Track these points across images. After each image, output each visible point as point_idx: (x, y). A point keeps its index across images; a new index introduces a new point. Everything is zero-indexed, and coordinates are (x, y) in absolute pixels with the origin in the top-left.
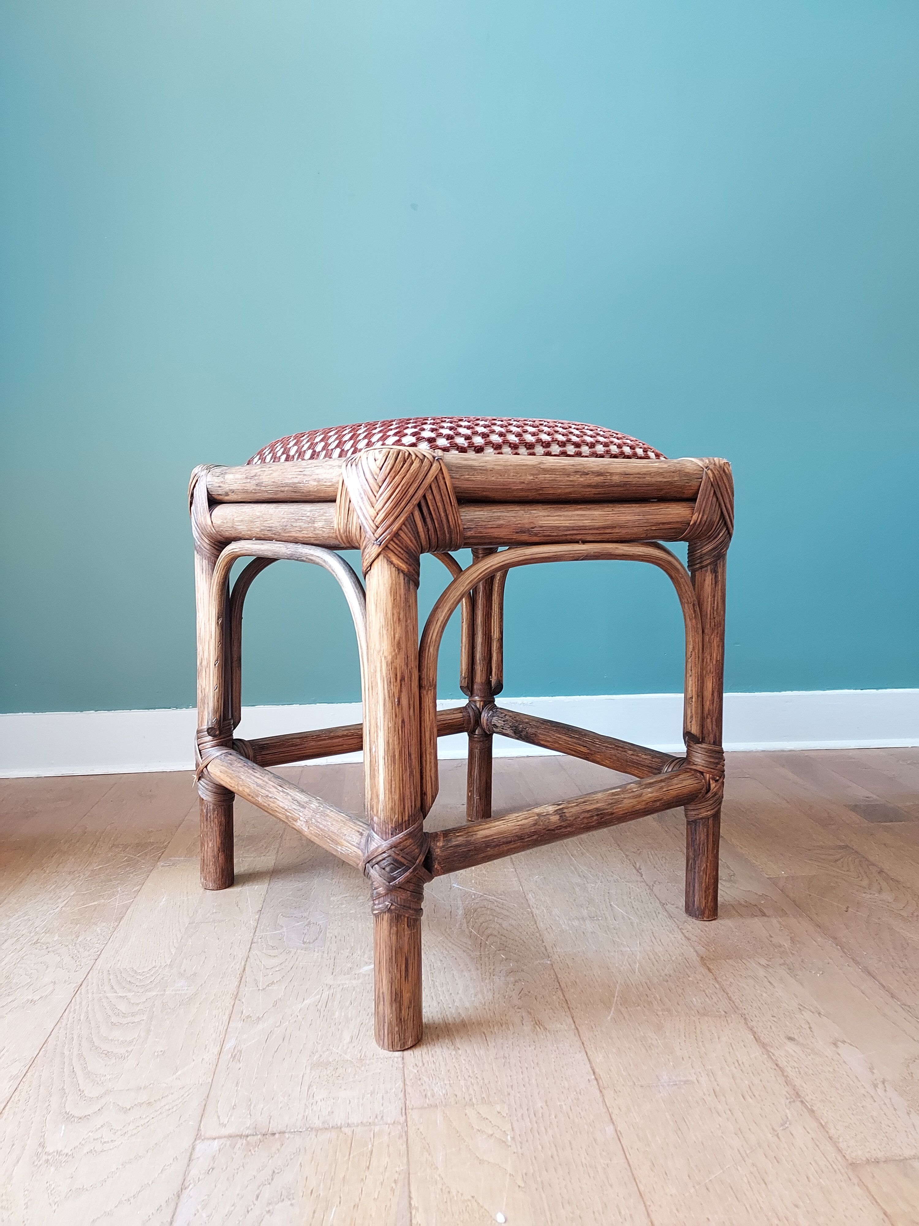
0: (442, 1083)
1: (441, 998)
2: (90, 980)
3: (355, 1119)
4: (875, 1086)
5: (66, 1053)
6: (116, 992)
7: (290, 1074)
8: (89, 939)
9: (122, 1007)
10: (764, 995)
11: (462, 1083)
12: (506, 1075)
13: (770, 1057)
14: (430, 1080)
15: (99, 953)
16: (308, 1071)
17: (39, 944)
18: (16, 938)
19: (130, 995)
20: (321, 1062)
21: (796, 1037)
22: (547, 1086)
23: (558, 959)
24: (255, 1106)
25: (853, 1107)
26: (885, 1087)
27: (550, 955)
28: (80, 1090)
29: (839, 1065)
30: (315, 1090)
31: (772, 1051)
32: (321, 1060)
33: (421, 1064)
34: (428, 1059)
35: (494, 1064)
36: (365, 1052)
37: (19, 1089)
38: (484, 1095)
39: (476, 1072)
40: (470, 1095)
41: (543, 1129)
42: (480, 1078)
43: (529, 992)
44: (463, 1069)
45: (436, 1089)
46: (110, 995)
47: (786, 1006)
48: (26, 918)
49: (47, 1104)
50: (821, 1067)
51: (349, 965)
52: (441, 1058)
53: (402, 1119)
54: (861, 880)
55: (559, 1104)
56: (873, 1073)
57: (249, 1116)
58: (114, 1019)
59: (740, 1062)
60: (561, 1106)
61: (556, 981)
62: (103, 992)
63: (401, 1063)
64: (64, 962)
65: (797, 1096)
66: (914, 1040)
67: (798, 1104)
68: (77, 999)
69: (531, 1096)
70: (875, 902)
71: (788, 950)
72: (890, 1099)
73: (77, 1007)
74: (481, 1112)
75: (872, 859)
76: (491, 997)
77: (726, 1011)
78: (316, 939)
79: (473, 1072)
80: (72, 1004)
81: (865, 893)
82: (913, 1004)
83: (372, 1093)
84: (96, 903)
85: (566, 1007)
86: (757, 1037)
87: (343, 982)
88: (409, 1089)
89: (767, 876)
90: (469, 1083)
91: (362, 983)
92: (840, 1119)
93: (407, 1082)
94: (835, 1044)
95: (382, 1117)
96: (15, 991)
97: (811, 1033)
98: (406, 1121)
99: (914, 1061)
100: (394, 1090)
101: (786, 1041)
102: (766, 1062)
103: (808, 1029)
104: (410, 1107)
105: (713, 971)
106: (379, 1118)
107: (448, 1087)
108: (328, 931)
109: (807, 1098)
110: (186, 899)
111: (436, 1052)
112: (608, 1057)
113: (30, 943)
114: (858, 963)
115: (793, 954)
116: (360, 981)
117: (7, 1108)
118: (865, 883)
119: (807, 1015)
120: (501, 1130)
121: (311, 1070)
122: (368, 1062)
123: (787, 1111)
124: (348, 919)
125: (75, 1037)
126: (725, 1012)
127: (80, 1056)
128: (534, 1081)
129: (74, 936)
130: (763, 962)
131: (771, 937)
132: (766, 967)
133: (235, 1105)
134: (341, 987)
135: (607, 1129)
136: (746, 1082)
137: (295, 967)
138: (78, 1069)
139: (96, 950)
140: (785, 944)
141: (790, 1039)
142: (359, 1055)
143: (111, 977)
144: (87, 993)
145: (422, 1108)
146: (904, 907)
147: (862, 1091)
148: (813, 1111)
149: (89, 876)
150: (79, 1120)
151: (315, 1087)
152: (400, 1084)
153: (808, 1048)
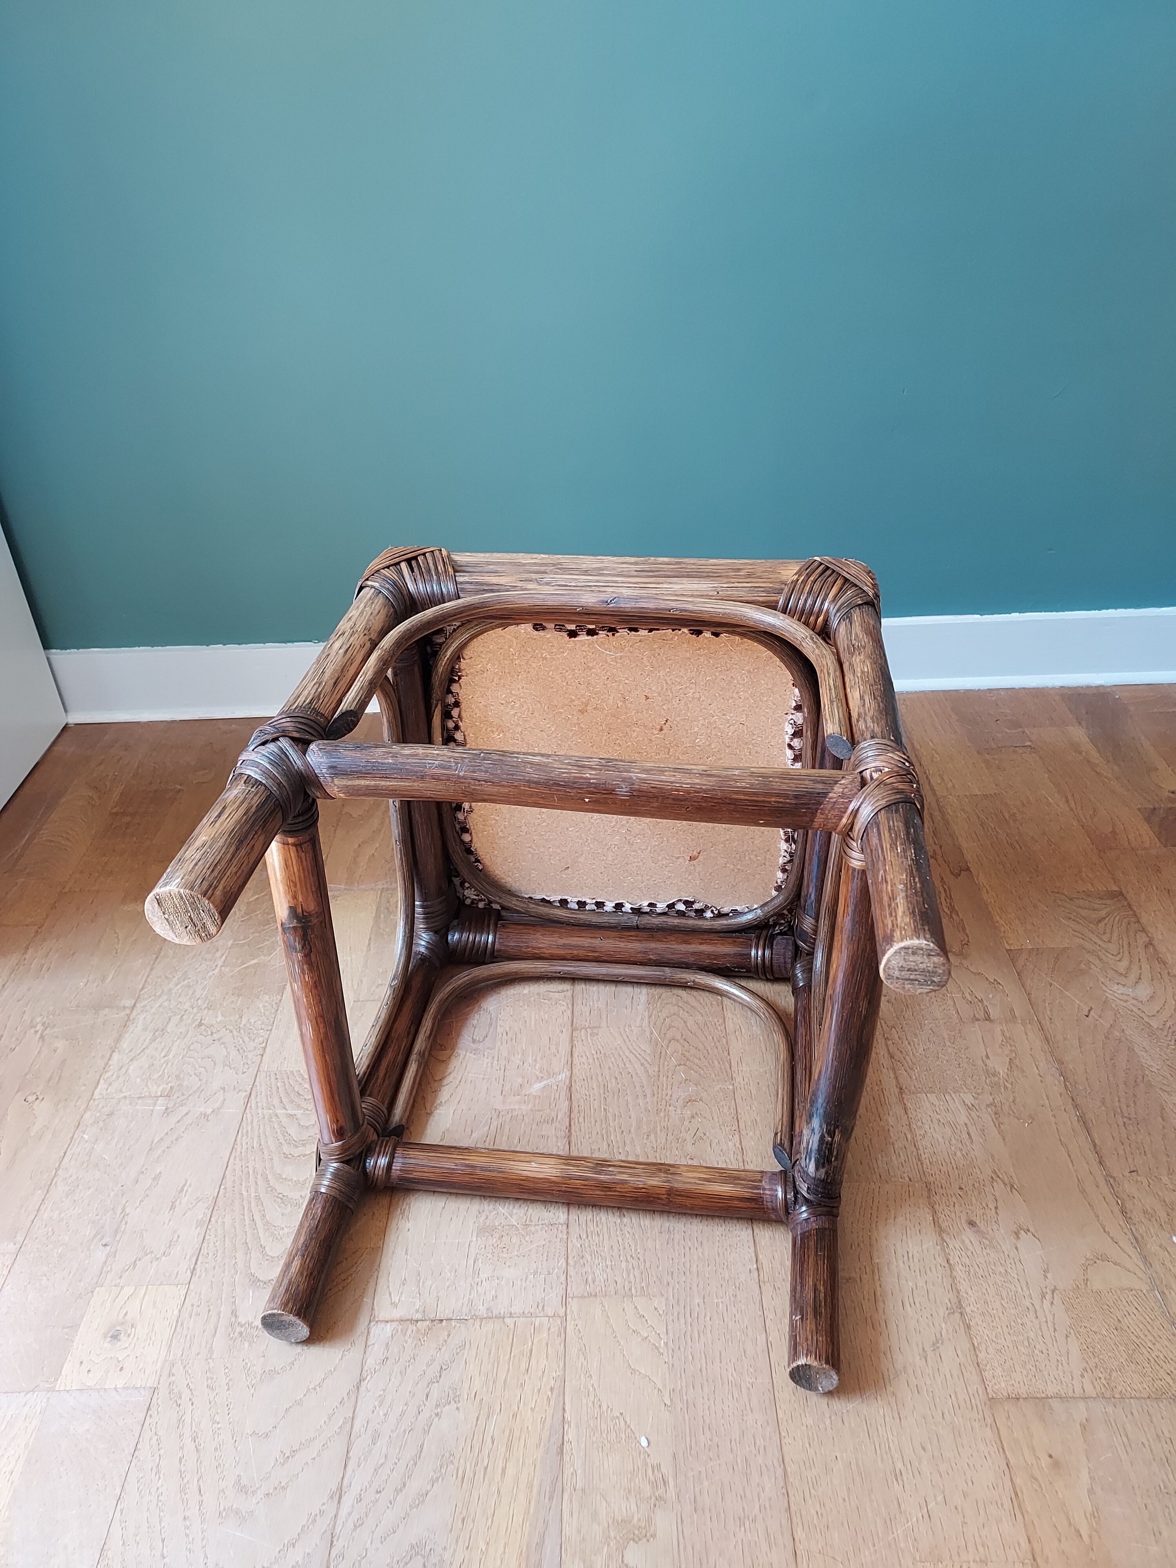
0: (604, 1264)
1: (612, 1138)
2: (258, 1086)
3: (517, 1309)
4: (1043, 1296)
5: (245, 1193)
6: (285, 1108)
7: (457, 1241)
8: (252, 1021)
9: (293, 1131)
10: (959, 1154)
11: (624, 1264)
12: (668, 1258)
13: (943, 1249)
14: (592, 1259)
15: (264, 1045)
16: (474, 1239)
17: (203, 1027)
18: (180, 1016)
19: (299, 1113)
20: (487, 1226)
21: (977, 1222)
22: (707, 1275)
23: (742, 1082)
24: (423, 1283)
25: (1013, 1324)
26: (1053, 1298)
27: (734, 1075)
28: (261, 1245)
29: (1013, 1264)
30: (480, 1265)
31: (947, 1240)
32: (488, 1224)
33: (584, 1237)
34: (592, 1229)
35: (657, 1241)
36: (531, 1215)
37: (206, 1238)
38: (643, 1285)
39: (639, 1250)
40: (630, 1282)
41: (696, 1334)
42: (642, 1260)
43: (705, 1134)
44: (627, 1246)
45: (597, 1272)
46: (280, 1112)
47: (979, 1172)
48: (186, 982)
49: (233, 1262)
50: (993, 1267)
51: (520, 1080)
52: (605, 1229)
53: (562, 1312)
54: (1119, 961)
55: (716, 1300)
56: (1046, 1277)
57: (418, 1295)
58: (286, 1149)
59: (910, 1256)
60: (717, 1304)
61: (735, 1117)
62: (272, 1108)
63: (565, 1232)
64: (231, 1058)
65: (958, 1307)
66: (1105, 1231)
67: (957, 1315)
68: (249, 1116)
69: (690, 1288)
70: (1126, 1001)
71: (1001, 1082)
72: (1054, 1315)
73: (249, 1128)
74: (638, 1307)
75: (1144, 920)
76: (664, 1140)
77: (911, 1177)
78: (486, 1036)
79: (636, 1250)
80: (244, 1124)
81: (1118, 984)
82: (1121, 1176)
83: (535, 1273)
84: (255, 961)
85: (741, 1160)
86: (936, 1219)
87: (512, 1107)
88: (571, 1272)
89: (1008, 948)
90: (630, 1266)
91: (531, 1110)
92: (994, 1339)
93: (570, 1261)
94: (1017, 1234)
95: (543, 1307)
96: (187, 1099)
97: (995, 1215)
98: (566, 1315)
99: (1095, 1262)
100: (556, 1270)
101: (965, 1226)
102: (937, 1256)
103: (993, 1209)
104: (571, 1295)
105: (909, 1112)
106: (540, 1307)
107: (609, 1270)
108: (500, 1023)
109: (968, 1309)
110: (349, 959)
111: (601, 1219)
112: (774, 1238)
113: (194, 1025)
114: (1076, 1107)
115: (1006, 1087)
116: (530, 1106)
117: (199, 1262)
118: (1122, 966)
119: (999, 1186)
120: (656, 1332)
121: (477, 1237)
122: (533, 1229)
123: (943, 1325)
124: (521, 1003)
125: (251, 1172)
126: (910, 1180)
127: (258, 1198)
128: (694, 1269)
129: (237, 1016)
130: (969, 1099)
131: (987, 1057)
132: (970, 1108)
133: (405, 1280)
134: (510, 1115)
135: (758, 1338)
136: (910, 1284)
137: (463, 1079)
138: (257, 1218)
139: (261, 1039)
140: (1001, 1072)
141: (972, 1224)
142: (525, 1218)
143: (279, 1085)
144: (257, 1107)
145: (583, 1297)
146: (1158, 1012)
147: (1027, 1302)
148: (969, 1327)
149: (246, 914)
150: (265, 1286)
151: (480, 1261)
152: (562, 1261)
153: (986, 1238)
